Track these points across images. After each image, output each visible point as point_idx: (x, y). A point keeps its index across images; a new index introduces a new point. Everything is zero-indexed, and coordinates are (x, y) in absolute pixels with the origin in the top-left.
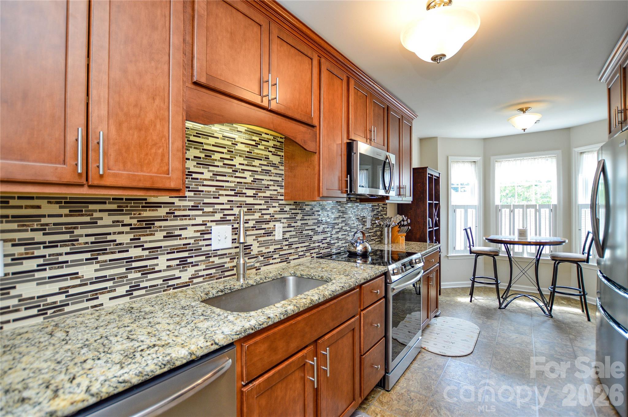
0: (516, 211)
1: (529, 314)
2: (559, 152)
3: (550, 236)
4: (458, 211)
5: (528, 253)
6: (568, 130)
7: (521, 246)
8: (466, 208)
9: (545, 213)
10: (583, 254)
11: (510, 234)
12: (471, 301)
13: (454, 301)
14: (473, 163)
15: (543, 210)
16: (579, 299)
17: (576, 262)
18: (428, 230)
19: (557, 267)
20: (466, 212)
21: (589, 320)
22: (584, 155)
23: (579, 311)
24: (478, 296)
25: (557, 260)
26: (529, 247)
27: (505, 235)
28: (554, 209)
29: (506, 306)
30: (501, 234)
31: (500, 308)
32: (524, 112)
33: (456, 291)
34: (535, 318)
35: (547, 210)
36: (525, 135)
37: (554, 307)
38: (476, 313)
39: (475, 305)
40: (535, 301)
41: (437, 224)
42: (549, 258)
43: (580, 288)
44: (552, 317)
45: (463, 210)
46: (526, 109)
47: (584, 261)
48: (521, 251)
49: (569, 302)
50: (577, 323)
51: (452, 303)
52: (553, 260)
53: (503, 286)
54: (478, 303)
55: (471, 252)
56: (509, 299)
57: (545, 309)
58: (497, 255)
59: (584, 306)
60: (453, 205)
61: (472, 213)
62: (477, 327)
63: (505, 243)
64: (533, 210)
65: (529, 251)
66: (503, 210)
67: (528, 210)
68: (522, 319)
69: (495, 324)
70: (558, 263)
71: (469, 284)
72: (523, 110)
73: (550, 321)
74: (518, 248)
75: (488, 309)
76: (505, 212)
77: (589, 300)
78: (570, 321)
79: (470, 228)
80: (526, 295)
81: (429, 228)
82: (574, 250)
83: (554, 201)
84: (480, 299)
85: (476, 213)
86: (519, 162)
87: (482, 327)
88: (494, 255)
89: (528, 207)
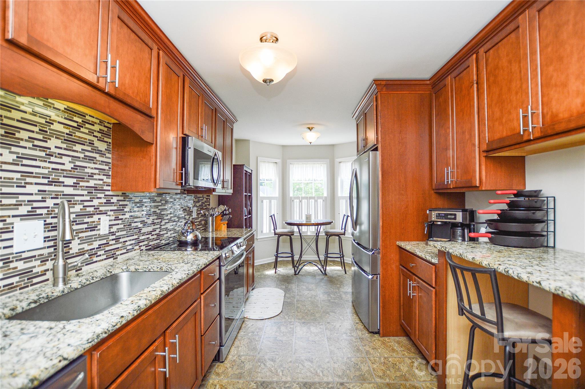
0: (303, 201)
1: (313, 275)
2: (328, 160)
3: (323, 218)
4: (265, 201)
5: (310, 231)
6: (333, 146)
7: (306, 227)
8: (270, 199)
9: (320, 201)
10: (342, 230)
11: (299, 219)
12: (275, 273)
13: (264, 275)
14: (275, 164)
15: (319, 200)
16: (340, 260)
17: (338, 235)
18: (244, 218)
19: (328, 240)
20: (270, 202)
21: (346, 273)
22: (342, 164)
23: (340, 268)
24: (280, 267)
25: (329, 235)
26: (311, 227)
27: (296, 219)
28: (325, 200)
29: (299, 272)
30: (294, 219)
31: (295, 275)
32: (311, 130)
33: (264, 266)
34: (318, 277)
35: (321, 200)
36: (311, 147)
37: (327, 268)
38: (280, 281)
39: (279, 275)
40: (316, 265)
41: (250, 213)
42: (324, 234)
43: (340, 253)
44: (326, 274)
45: (268, 201)
46: (312, 129)
47: (342, 235)
48: (306, 230)
49: (334, 263)
50: (339, 276)
51: (262, 276)
52: (326, 235)
53: (296, 258)
54: (281, 273)
55: (275, 234)
56: (300, 267)
57: (322, 269)
58: (293, 235)
59: (343, 264)
60: (261, 197)
61: (274, 202)
62: (283, 292)
63: (298, 225)
64: (313, 201)
65: (311, 230)
66: (295, 200)
67: (311, 200)
68: (309, 279)
69: (294, 286)
70: (329, 237)
71: (272, 259)
72: (310, 129)
73: (326, 278)
74: (304, 229)
75: (287, 276)
76: (297, 201)
77: (347, 260)
78: (335, 275)
79: (274, 215)
80: (310, 262)
81: (245, 216)
82: (336, 228)
83: (325, 195)
84: (282, 270)
85: (277, 203)
86: (305, 165)
87: (286, 291)
88: (290, 235)
89: (311, 198)
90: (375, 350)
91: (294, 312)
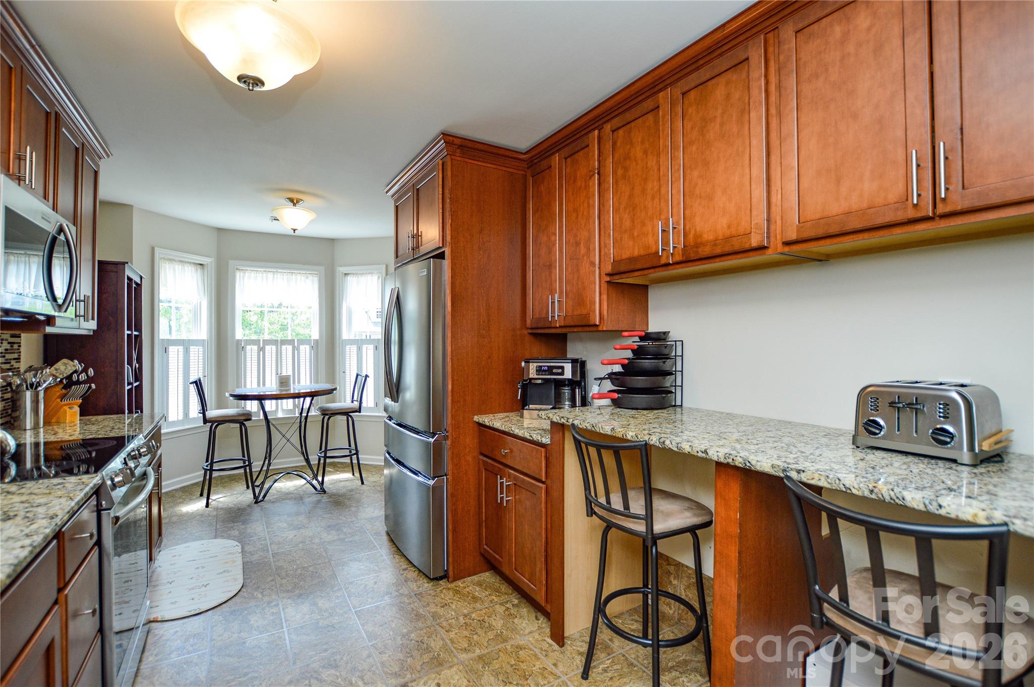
0: (268, 348)
1: (297, 497)
2: (322, 268)
3: (311, 382)
4: (172, 350)
5: (283, 410)
6: (332, 241)
7: (274, 402)
8: (186, 344)
9: (305, 350)
10: (352, 402)
11: (259, 385)
12: (207, 506)
13: (176, 515)
14: (199, 267)
15: (302, 347)
16: (349, 461)
17: (347, 413)
18: (127, 388)
20: (187, 352)
21: (363, 483)
22: (349, 278)
23: (348, 475)
24: (217, 493)
25: (327, 414)
26: (284, 401)
27: (251, 386)
28: (315, 346)
29: (264, 496)
30: (245, 386)
31: (256, 502)
32: (294, 205)
33: (173, 496)
34: (307, 500)
35: (308, 347)
36: (294, 238)
37: (326, 479)
38: (223, 521)
39: (217, 509)
40: (301, 477)
41: (138, 376)
42: (318, 413)
44: (324, 491)
45: (181, 348)
46: (298, 202)
47: (356, 411)
48: (274, 408)
49: (338, 467)
50: (351, 490)
51: (175, 519)
52: (323, 414)
53: (256, 466)
54: (221, 505)
55: (205, 421)
56: (266, 486)
57: (314, 482)
58: (250, 420)
59: (357, 468)
60: (163, 340)
61: (196, 353)
62: (237, 543)
63: (261, 398)
64: (290, 348)
65: (285, 407)
66: (248, 347)
67: (284, 347)
68: (289, 507)
69: (257, 527)
71: (198, 476)
72: (294, 202)
73: (325, 498)
74: (269, 405)
75: (239, 509)
76: (252, 350)
77: (365, 459)
78: (344, 491)
79: (200, 380)
80: (289, 473)
81: (129, 384)
82: (338, 400)
83: (315, 335)
84: (221, 498)
85: (204, 354)
86: (270, 275)
87: (242, 540)
88: (243, 420)
89: (284, 342)
90: (446, 607)
91: (272, 580)
